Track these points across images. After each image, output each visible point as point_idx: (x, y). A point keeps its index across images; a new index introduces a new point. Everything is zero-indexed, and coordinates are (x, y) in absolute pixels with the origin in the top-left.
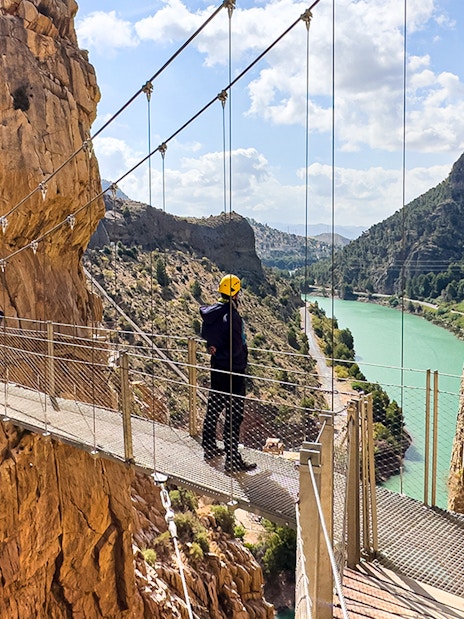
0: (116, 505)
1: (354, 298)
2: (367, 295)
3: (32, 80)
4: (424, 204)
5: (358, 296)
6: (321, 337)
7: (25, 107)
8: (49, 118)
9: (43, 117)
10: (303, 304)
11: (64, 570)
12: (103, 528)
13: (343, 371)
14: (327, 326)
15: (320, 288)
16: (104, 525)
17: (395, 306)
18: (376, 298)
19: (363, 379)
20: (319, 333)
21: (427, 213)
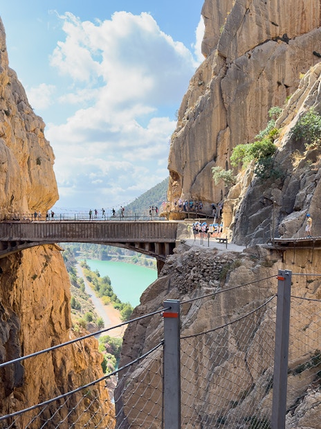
0: (66, 294)
1: (109, 258)
2: (117, 256)
3: (41, 155)
4: (154, 194)
5: (111, 257)
6: (90, 281)
7: (40, 164)
8: (46, 168)
9: (44, 167)
10: (76, 262)
11: (53, 312)
12: (62, 301)
13: (107, 299)
14: (94, 276)
15: (85, 253)
16: (63, 300)
17: (136, 262)
18: (123, 258)
19: (120, 302)
20: (90, 279)
21: (156, 200)
